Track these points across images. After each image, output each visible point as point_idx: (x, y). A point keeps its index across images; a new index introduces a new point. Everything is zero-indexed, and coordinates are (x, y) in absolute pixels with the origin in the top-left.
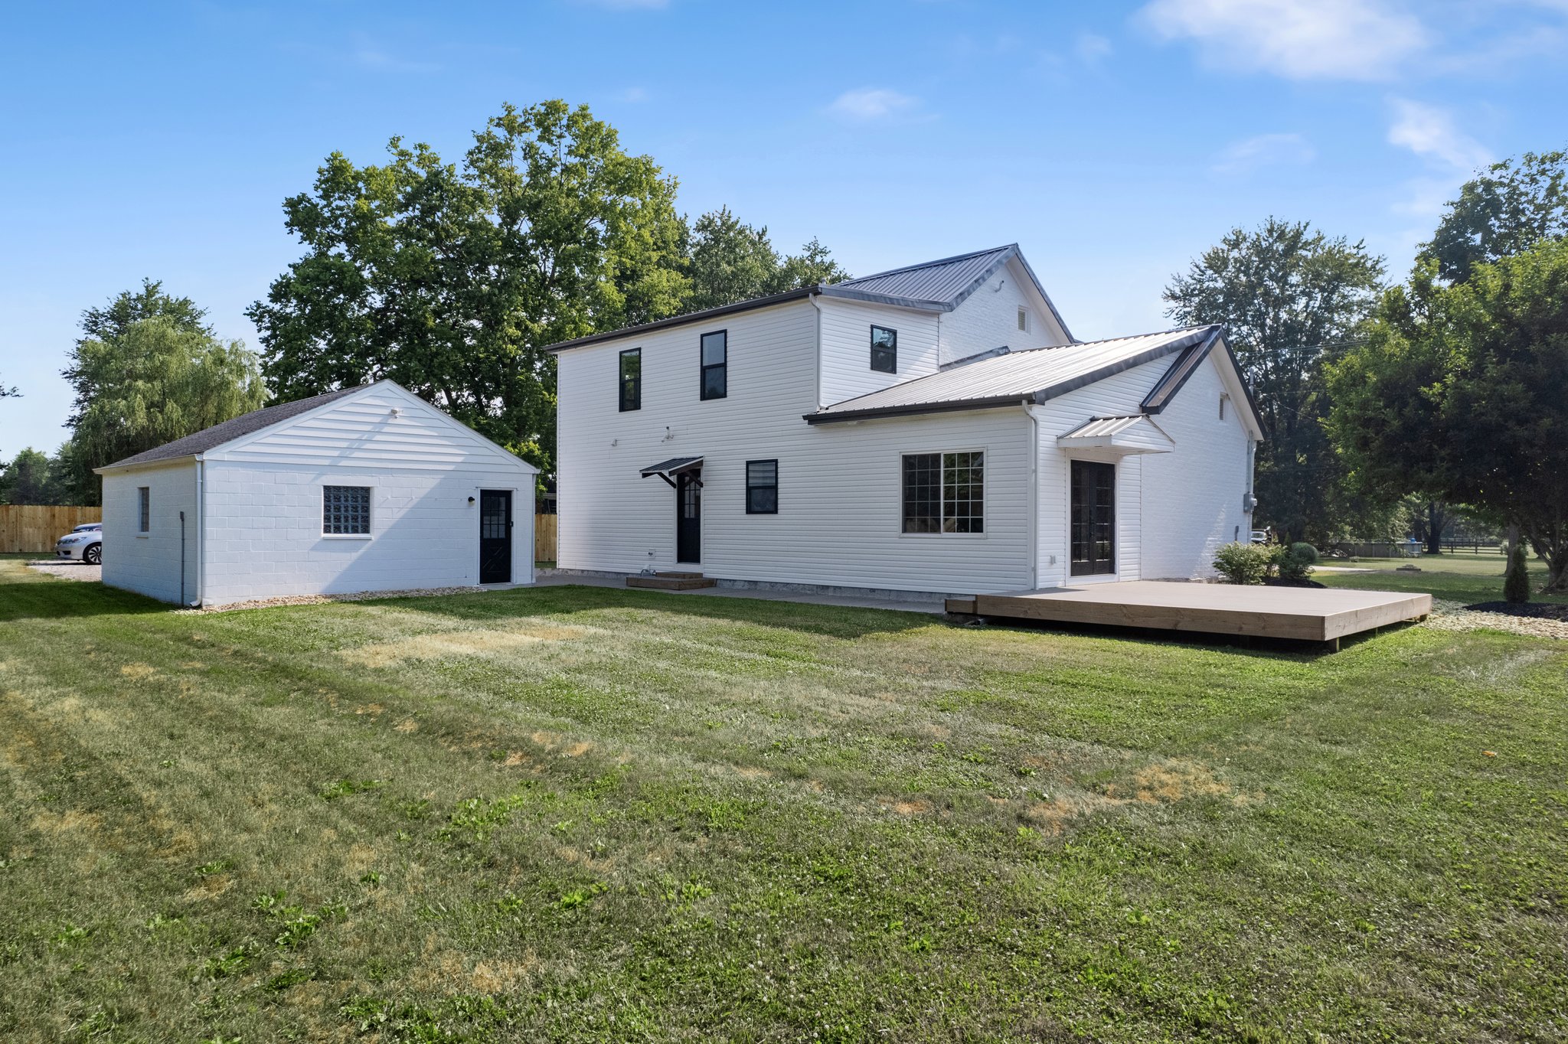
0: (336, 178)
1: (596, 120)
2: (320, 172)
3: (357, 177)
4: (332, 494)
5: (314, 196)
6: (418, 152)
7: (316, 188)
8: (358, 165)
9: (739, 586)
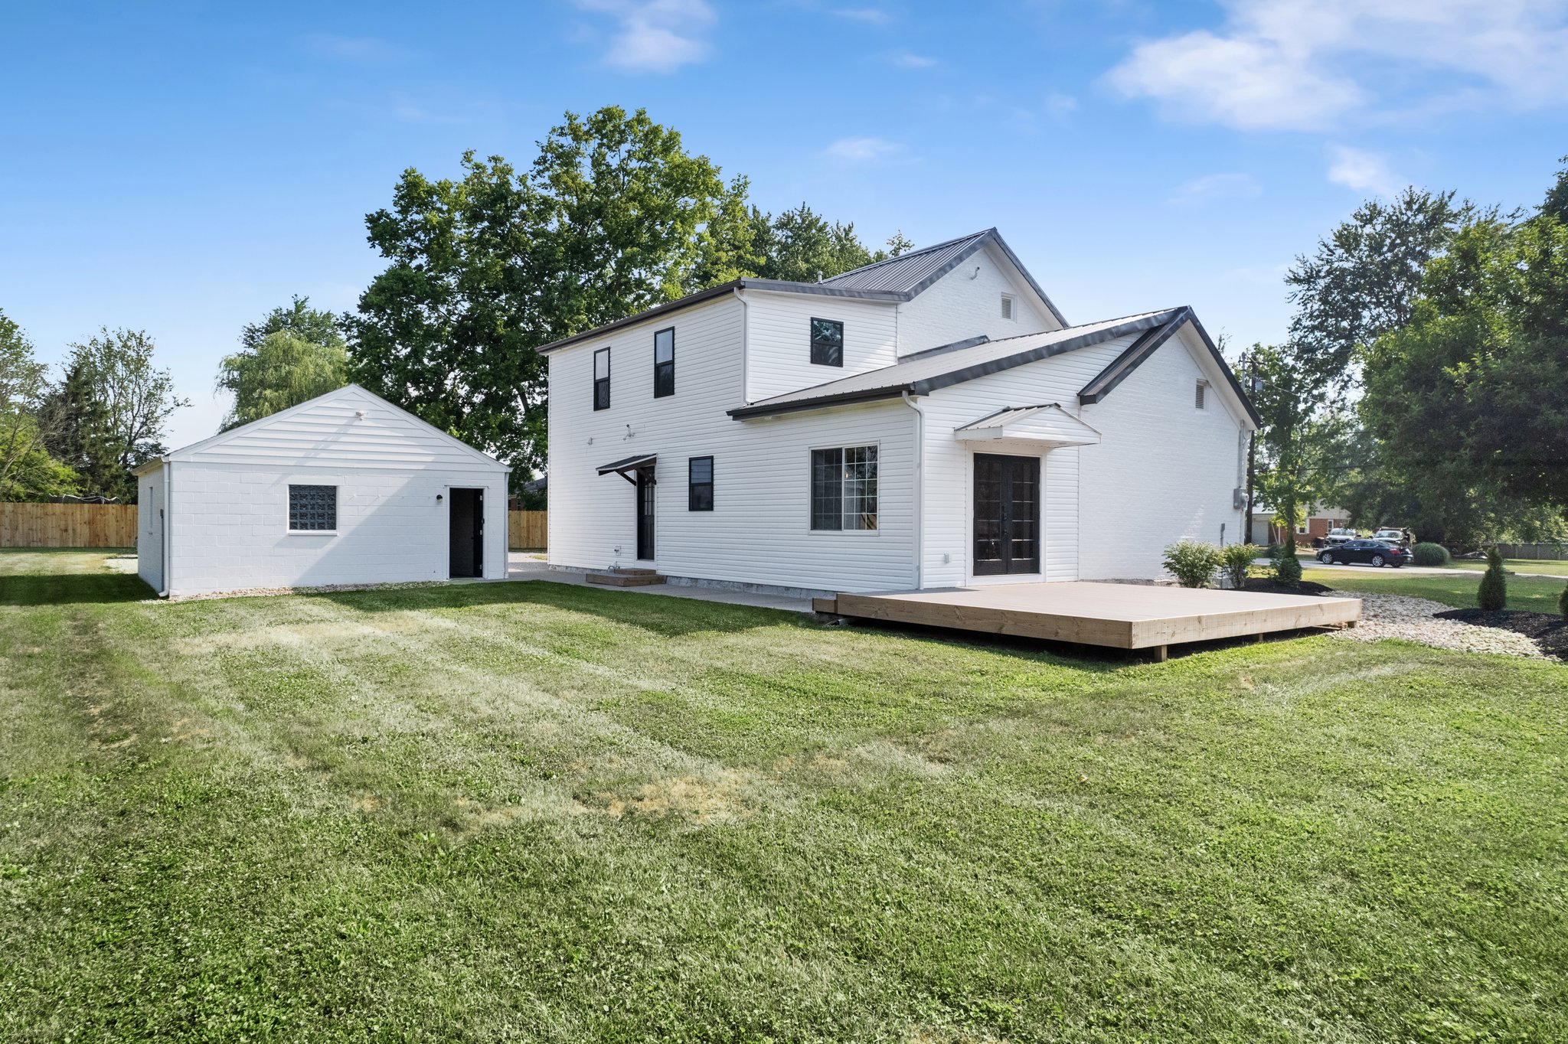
0: (412, 193)
1: (655, 124)
2: (397, 188)
3: (430, 192)
4: (298, 493)
5: (393, 212)
6: (493, 164)
7: (395, 204)
8: (431, 179)
9: (683, 583)
